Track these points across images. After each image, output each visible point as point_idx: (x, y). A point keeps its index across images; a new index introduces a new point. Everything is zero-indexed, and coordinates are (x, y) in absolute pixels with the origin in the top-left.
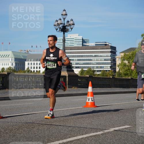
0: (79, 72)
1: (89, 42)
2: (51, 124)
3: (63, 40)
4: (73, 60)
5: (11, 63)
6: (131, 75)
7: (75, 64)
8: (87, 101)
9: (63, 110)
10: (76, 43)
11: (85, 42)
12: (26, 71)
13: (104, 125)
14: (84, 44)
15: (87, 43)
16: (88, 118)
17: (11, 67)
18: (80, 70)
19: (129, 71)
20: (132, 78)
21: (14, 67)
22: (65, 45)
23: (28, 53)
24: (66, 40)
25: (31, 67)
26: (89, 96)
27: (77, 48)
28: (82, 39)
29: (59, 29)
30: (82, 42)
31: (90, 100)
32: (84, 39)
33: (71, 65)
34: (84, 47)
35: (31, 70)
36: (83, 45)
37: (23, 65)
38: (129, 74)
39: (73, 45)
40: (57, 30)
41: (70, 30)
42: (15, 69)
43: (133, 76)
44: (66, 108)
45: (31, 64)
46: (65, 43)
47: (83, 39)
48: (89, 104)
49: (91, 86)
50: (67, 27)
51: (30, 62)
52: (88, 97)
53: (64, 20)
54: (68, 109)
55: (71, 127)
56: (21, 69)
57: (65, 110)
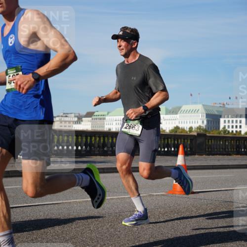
5: (202, 121)
12: (222, 131)
17: (202, 125)
21: (206, 126)
23: (224, 107)
25: (229, 127)
35: (228, 129)
37: (217, 123)
42: (207, 129)
45: (229, 121)
51: (227, 120)
56: (215, 128)
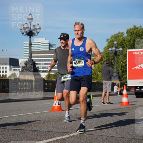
0: (46, 76)
1: (55, 46)
2: (17, 129)
3: (29, 44)
4: (40, 64)
6: (97, 79)
7: (41, 68)
8: (54, 105)
9: (30, 114)
10: (43, 47)
11: (52, 47)
13: (70, 128)
14: (50, 48)
15: (54, 47)
16: (54, 122)
18: (46, 74)
19: (95, 75)
20: (97, 82)
22: (32, 49)
24: (32, 44)
26: (55, 100)
27: (43, 52)
28: (48, 43)
29: (25, 33)
30: (48, 46)
31: (57, 104)
32: (50, 43)
33: (37, 69)
34: (50, 51)
36: (49, 49)
38: (95, 78)
39: (40, 50)
40: (23, 34)
41: (36, 34)
43: (99, 79)
44: (33, 112)
46: (32, 47)
47: (49, 43)
48: (56, 108)
50: (33, 32)
52: (54, 101)
53: (30, 24)
54: (34, 114)
55: (38, 131)
57: (32, 114)
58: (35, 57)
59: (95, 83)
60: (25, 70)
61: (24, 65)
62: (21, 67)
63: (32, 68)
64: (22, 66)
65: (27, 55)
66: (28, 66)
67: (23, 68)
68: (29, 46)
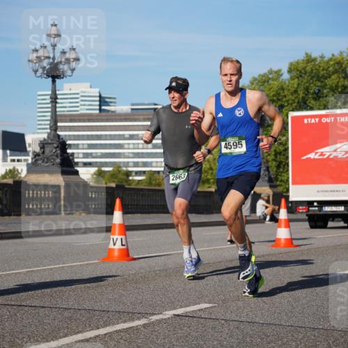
0: (92, 175)
1: (115, 103)
2: (19, 304)
3: (51, 98)
4: (77, 146)
7: (81, 156)
8: (111, 246)
9: (51, 269)
10: (84, 105)
11: (107, 104)
13: (150, 303)
14: (103, 107)
15: (111, 104)
16: (111, 288)
18: (93, 170)
22: (58, 109)
24: (59, 97)
26: (114, 234)
27: (86, 118)
28: (98, 95)
29: (40, 71)
30: (98, 103)
31: (119, 243)
32: (103, 95)
33: (71, 158)
34: (103, 114)
36: (100, 110)
38: (211, 181)
39: (77, 111)
40: (36, 71)
41: (69, 73)
44: (59, 264)
46: (58, 105)
47: (100, 96)
48: (116, 253)
49: (119, 210)
50: (61, 67)
52: (112, 237)
53: (54, 49)
54: (63, 267)
55: (71, 309)
57: (57, 268)
58: (65, 129)
59: (211, 192)
60: (40, 162)
61: (38, 149)
62: (31, 154)
63: (57, 156)
64: (34, 152)
65: (45, 125)
66: (47, 150)
67: (36, 155)
68: (52, 102)
